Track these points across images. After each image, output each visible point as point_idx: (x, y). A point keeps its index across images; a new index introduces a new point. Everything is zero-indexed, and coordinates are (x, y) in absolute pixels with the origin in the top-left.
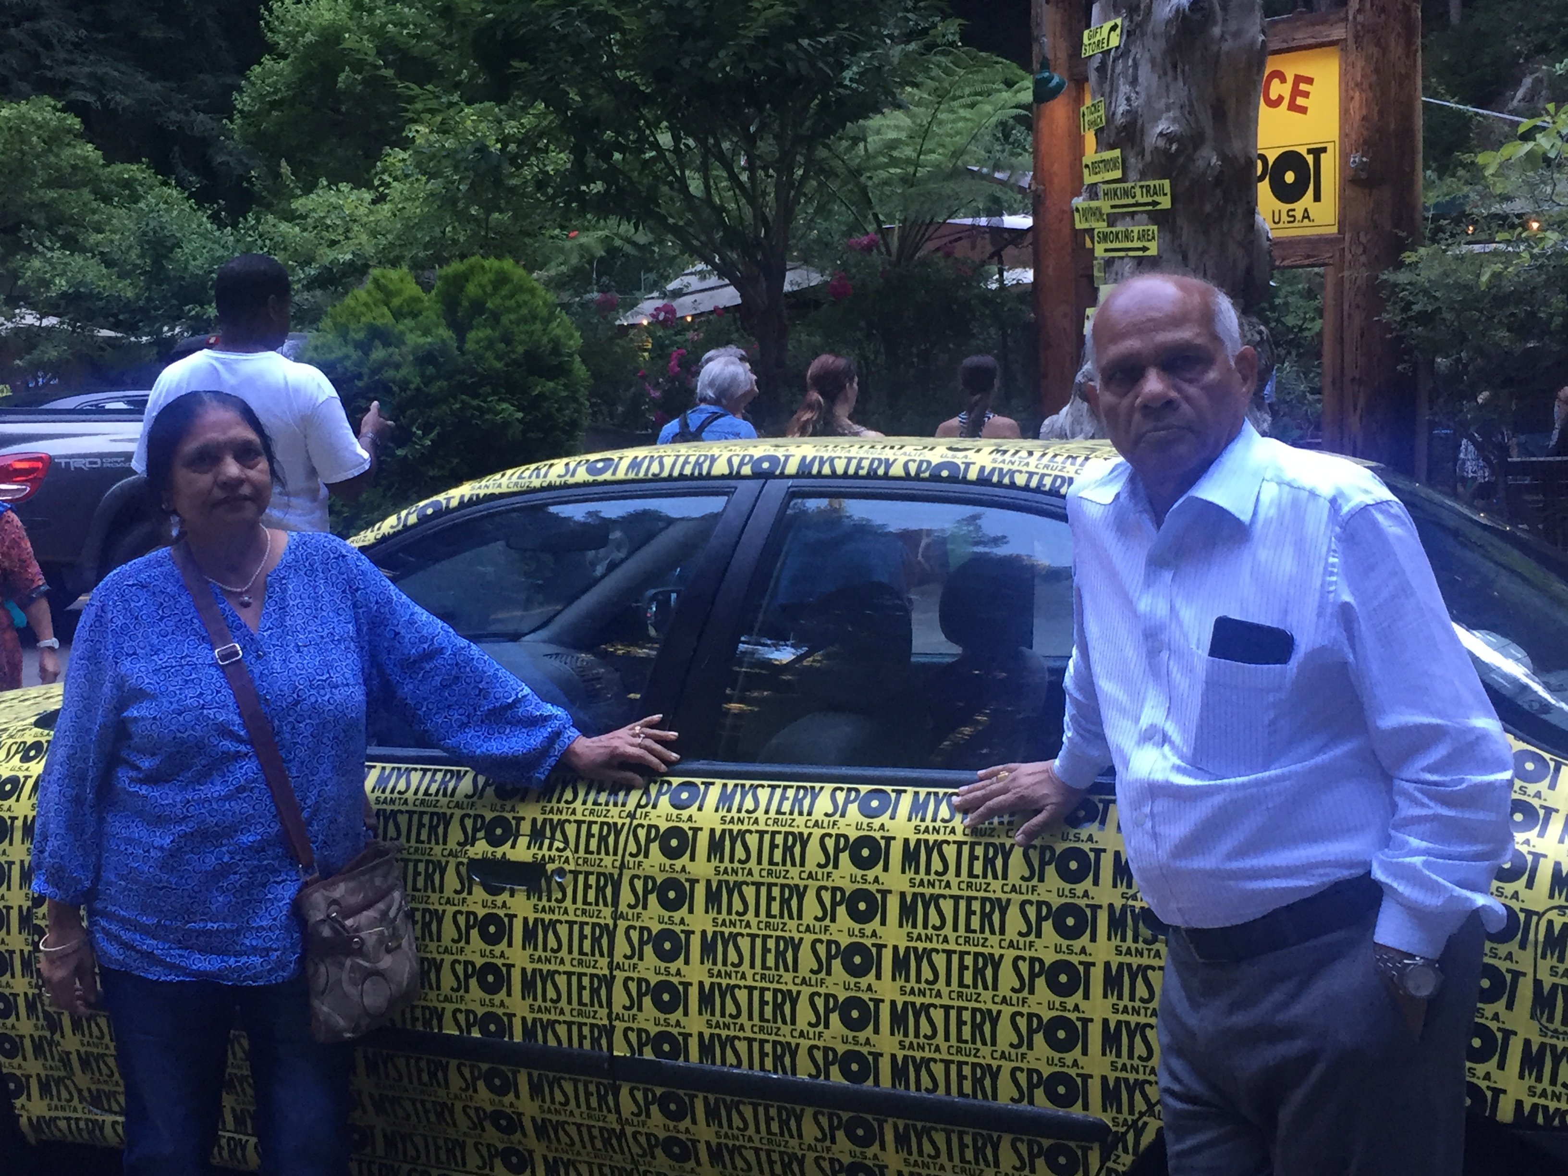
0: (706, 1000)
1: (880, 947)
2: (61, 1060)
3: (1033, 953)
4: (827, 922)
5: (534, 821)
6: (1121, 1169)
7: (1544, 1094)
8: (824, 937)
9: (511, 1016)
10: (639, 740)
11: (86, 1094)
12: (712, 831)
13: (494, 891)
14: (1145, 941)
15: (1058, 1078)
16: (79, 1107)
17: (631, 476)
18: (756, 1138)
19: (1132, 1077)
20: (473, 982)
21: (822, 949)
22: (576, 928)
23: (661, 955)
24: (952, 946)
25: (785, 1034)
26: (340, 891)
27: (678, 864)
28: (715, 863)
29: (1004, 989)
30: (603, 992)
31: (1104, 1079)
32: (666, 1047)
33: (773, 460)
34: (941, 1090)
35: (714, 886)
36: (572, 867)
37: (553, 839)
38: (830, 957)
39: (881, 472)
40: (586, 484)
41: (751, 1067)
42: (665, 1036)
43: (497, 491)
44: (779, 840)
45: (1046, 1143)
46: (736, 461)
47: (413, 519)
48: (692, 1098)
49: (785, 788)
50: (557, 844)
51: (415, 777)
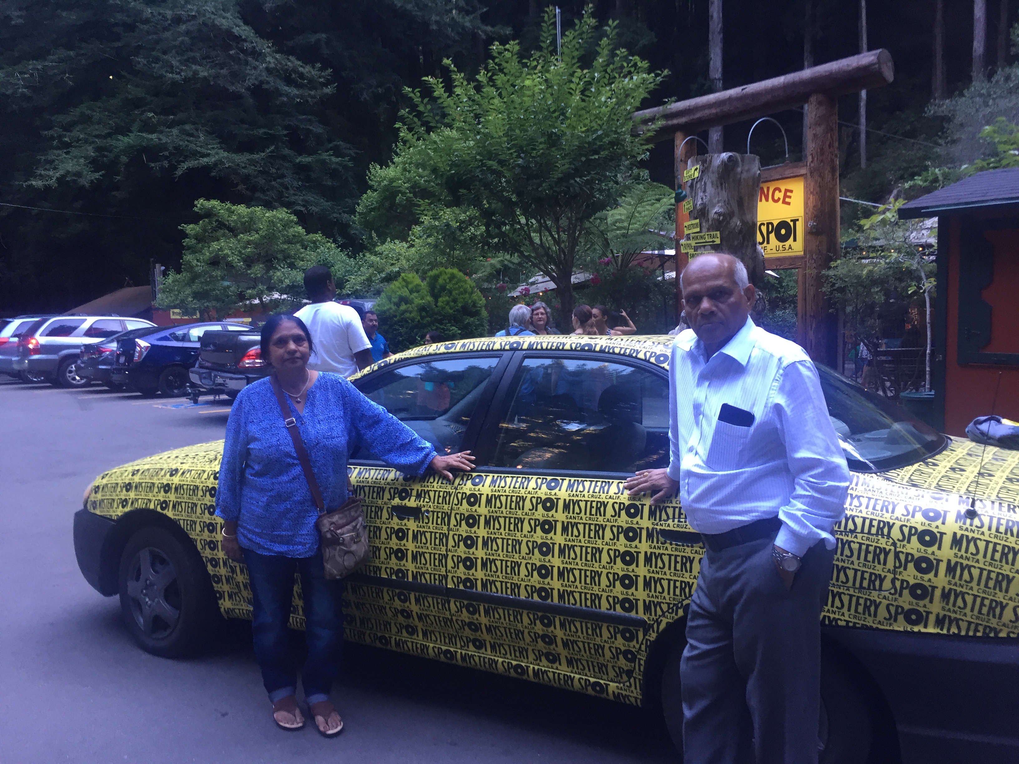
0: (484, 565)
1: (554, 544)
2: (236, 585)
3: (615, 548)
4: (533, 533)
5: (418, 490)
6: (651, 639)
7: (828, 611)
8: (531, 540)
9: (407, 570)
10: (461, 460)
12: (488, 495)
13: (401, 519)
14: (662, 543)
15: (626, 600)
16: (243, 604)
17: (462, 350)
18: (504, 623)
19: (656, 600)
20: (393, 556)
21: (530, 544)
22: (433, 534)
23: (467, 546)
24: (583, 544)
25: (516, 580)
26: (335, 518)
27: (474, 508)
28: (488, 508)
29: (604, 562)
30: (444, 561)
31: (644, 601)
32: (468, 584)
33: (518, 343)
34: (578, 605)
35: (488, 517)
36: (432, 509)
37: (425, 498)
38: (533, 548)
39: (561, 348)
40: (444, 353)
41: (502, 593)
42: (468, 580)
43: (409, 356)
44: (514, 499)
45: (621, 627)
46: (503, 344)
47: (376, 368)
48: (479, 606)
49: (518, 477)
50: (427, 500)
51: (372, 472)
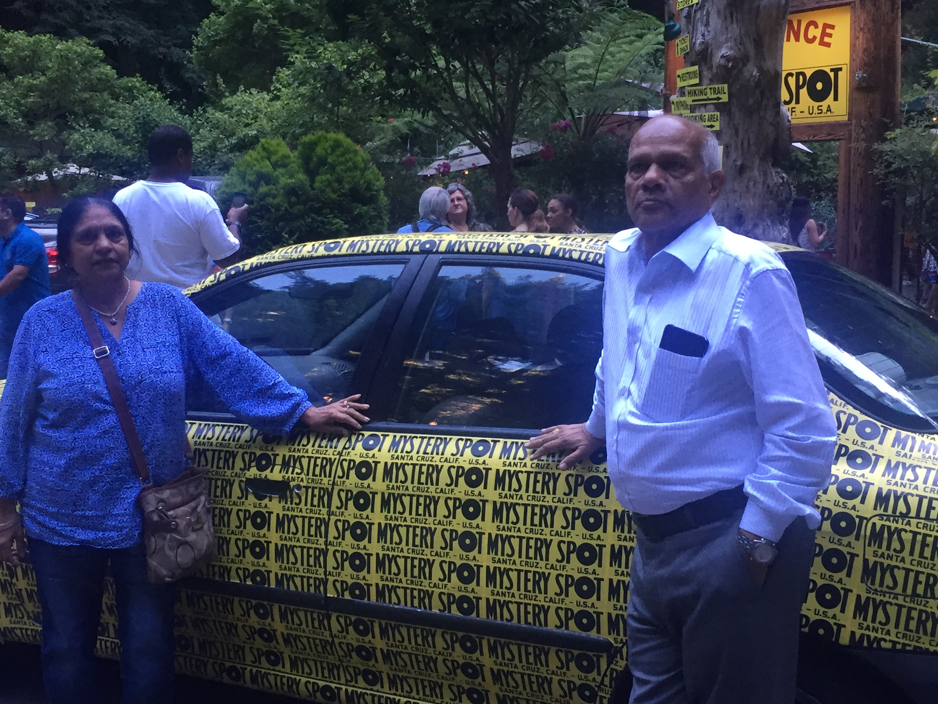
0: (380, 564)
1: (481, 534)
2: (17, 594)
3: (569, 539)
4: (451, 518)
5: (284, 456)
6: (619, 669)
7: (868, 628)
8: (449, 528)
9: (269, 572)
10: (346, 409)
11: (31, 615)
12: (386, 463)
13: (260, 498)
15: (583, 614)
16: (27, 622)
17: (350, 252)
18: (409, 647)
20: (248, 551)
21: (447, 535)
22: (307, 520)
23: (355, 537)
24: (523, 534)
25: (426, 586)
26: (166, 494)
27: (366, 483)
28: (387, 482)
29: (552, 560)
30: (322, 559)
31: (609, 615)
32: (357, 592)
33: (432, 243)
34: (515, 621)
35: (386, 496)
36: (304, 484)
37: (294, 467)
38: (452, 540)
39: (494, 250)
40: (323, 257)
41: (406, 604)
42: (356, 586)
43: (272, 261)
44: (424, 469)
45: (576, 653)
46: (411, 244)
47: (223, 277)
48: (372, 622)
49: (430, 438)
50: (297, 470)
51: (218, 430)
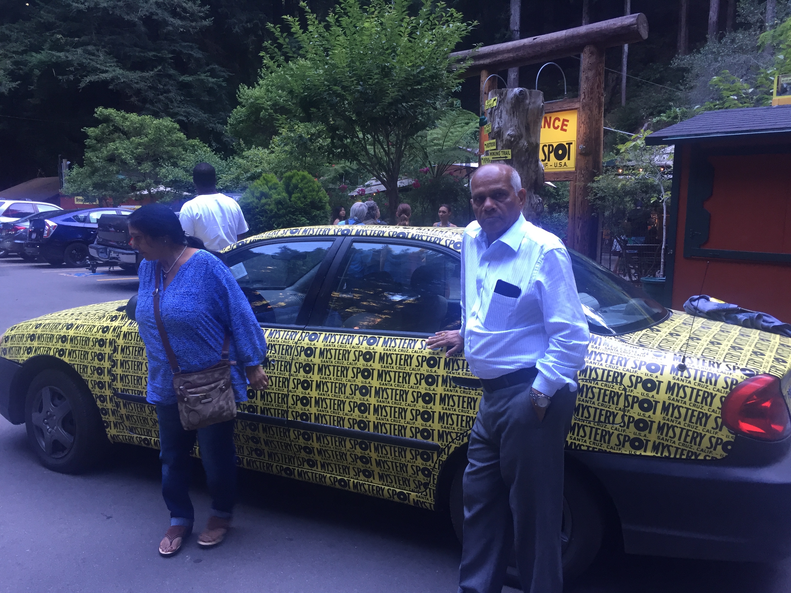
0: (317, 402)
1: (371, 387)
2: (120, 417)
3: (418, 390)
4: (355, 378)
6: (443, 459)
7: (575, 439)
8: (354, 383)
9: (257, 406)
11: (128, 428)
14: (453, 387)
15: (425, 430)
16: (126, 432)
17: (304, 234)
18: (332, 447)
19: (447, 430)
21: (353, 387)
22: (278, 378)
23: (303, 388)
24: (393, 387)
25: (341, 414)
27: (310, 359)
28: (321, 359)
29: (409, 401)
30: (285, 399)
31: (439, 431)
32: (304, 417)
33: (348, 230)
34: (389, 433)
35: (321, 366)
36: (277, 359)
38: (355, 390)
39: (381, 235)
40: (289, 237)
41: (330, 424)
42: (304, 414)
43: (262, 238)
44: (341, 352)
45: (420, 451)
46: (336, 231)
48: (312, 434)
49: (345, 335)
50: (273, 352)
